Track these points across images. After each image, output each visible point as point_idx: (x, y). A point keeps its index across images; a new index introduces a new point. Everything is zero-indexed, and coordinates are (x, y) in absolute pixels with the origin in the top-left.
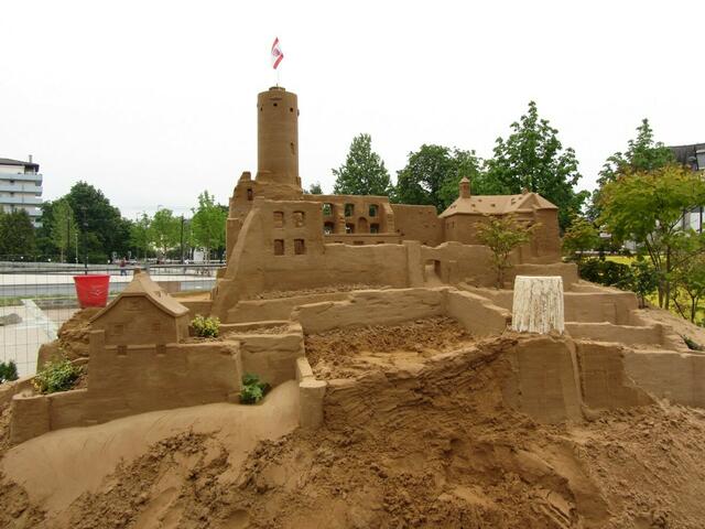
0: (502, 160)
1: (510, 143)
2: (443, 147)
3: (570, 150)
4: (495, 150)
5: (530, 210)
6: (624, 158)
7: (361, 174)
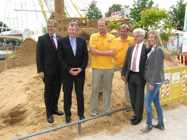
0: (135, 8)
1: (137, 2)
2: (120, 5)
3: (157, 5)
4: (133, 5)
5: (122, 20)
6: (175, 7)
7: (92, 14)
